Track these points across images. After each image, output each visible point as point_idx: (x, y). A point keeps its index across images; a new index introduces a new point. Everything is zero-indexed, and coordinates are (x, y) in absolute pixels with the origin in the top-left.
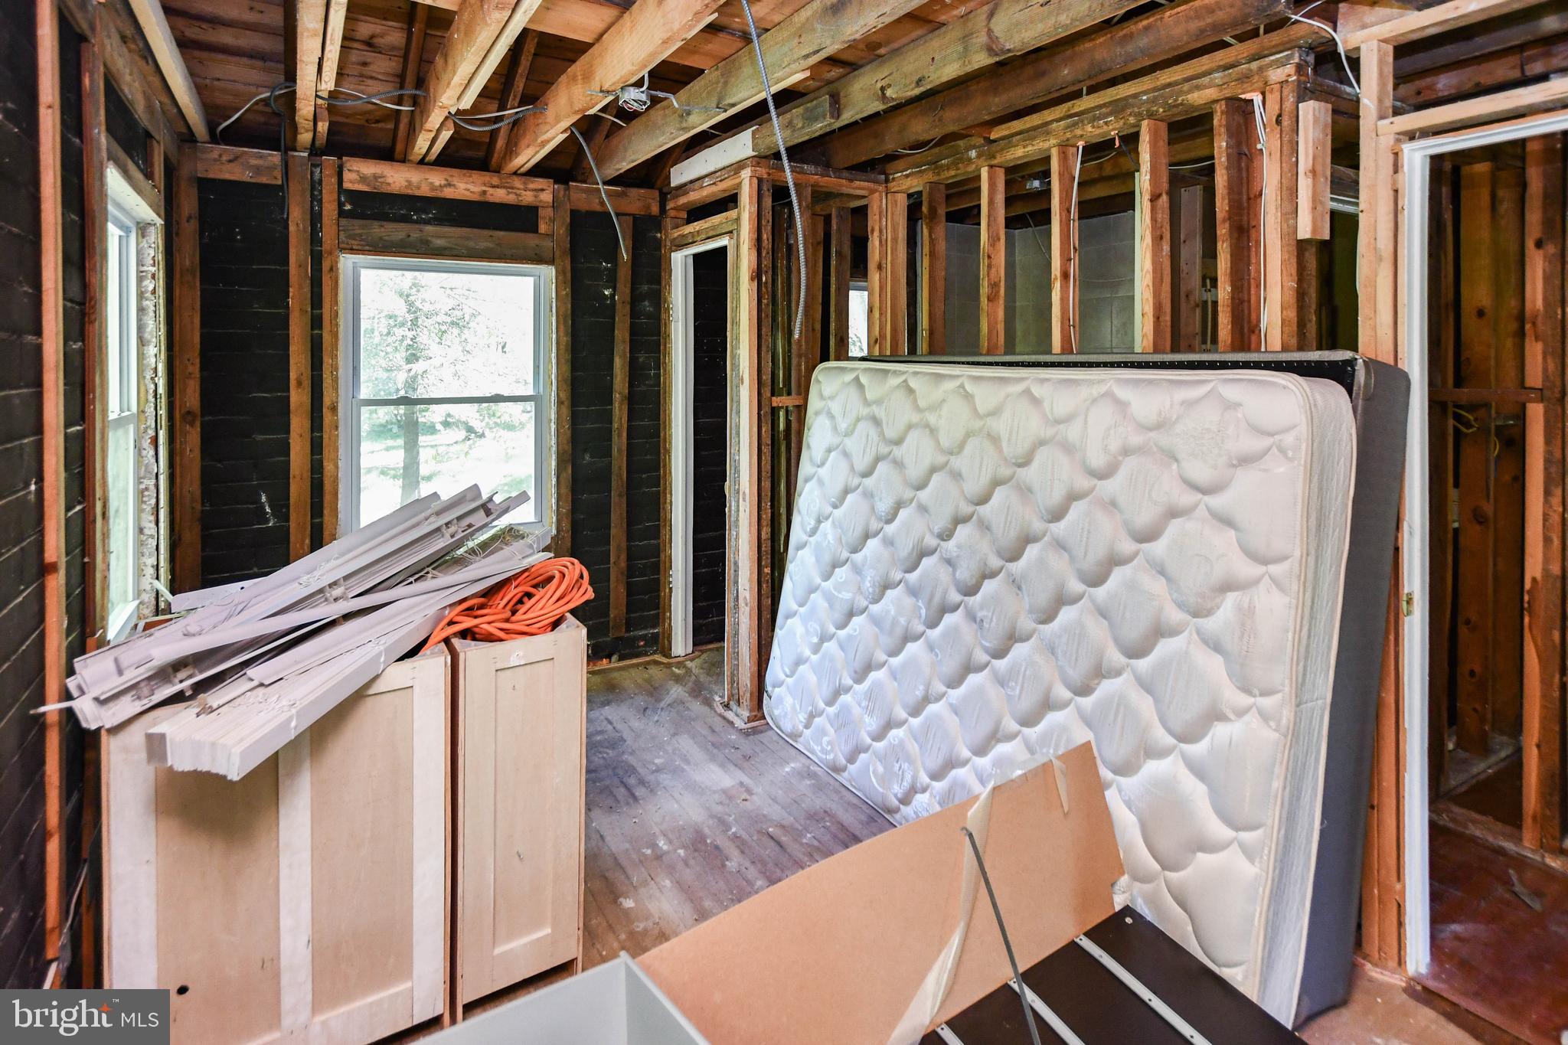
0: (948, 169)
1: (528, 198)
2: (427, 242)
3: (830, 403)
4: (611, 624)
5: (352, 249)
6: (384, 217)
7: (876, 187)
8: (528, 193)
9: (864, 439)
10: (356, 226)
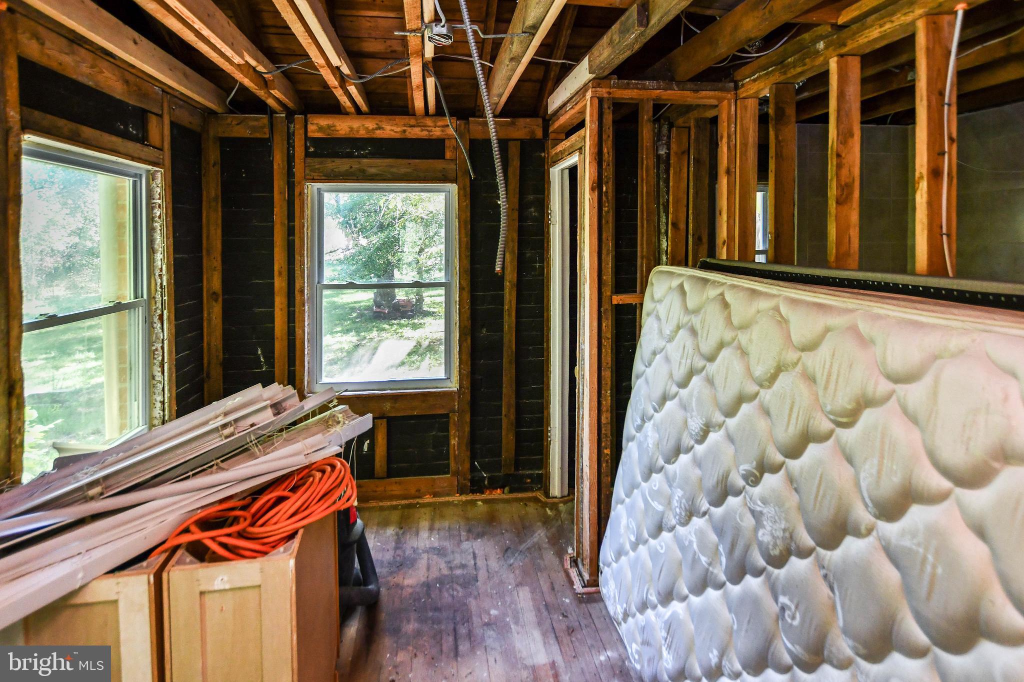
0: (794, 67)
1: (437, 133)
2: (364, 171)
3: (658, 306)
4: (503, 462)
5: (313, 179)
6: (336, 155)
7: (724, 94)
8: (437, 129)
9: (681, 349)
10: (315, 162)
